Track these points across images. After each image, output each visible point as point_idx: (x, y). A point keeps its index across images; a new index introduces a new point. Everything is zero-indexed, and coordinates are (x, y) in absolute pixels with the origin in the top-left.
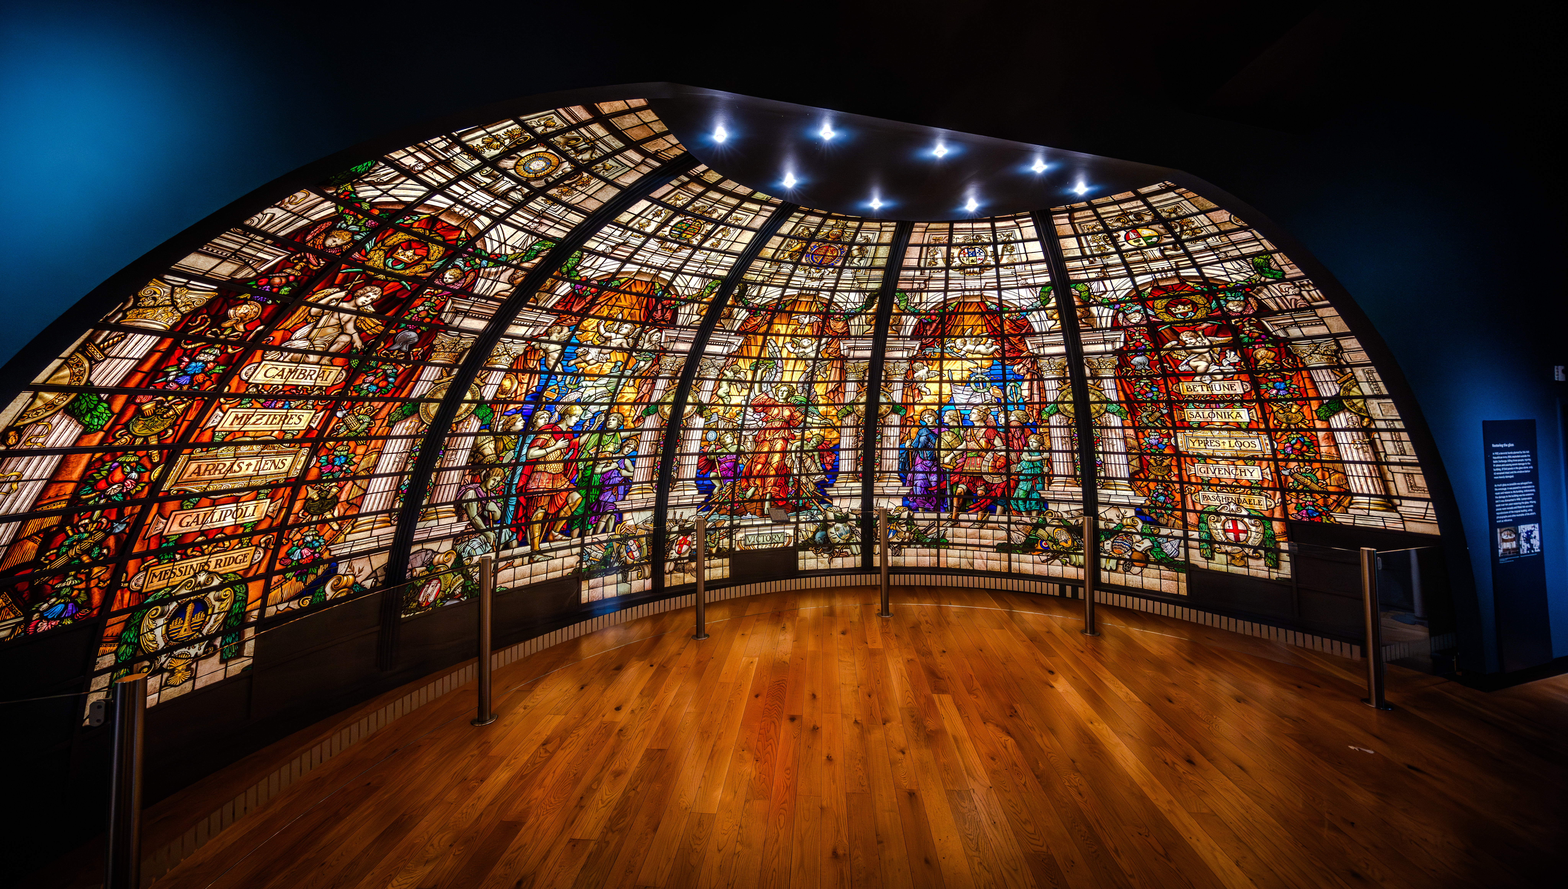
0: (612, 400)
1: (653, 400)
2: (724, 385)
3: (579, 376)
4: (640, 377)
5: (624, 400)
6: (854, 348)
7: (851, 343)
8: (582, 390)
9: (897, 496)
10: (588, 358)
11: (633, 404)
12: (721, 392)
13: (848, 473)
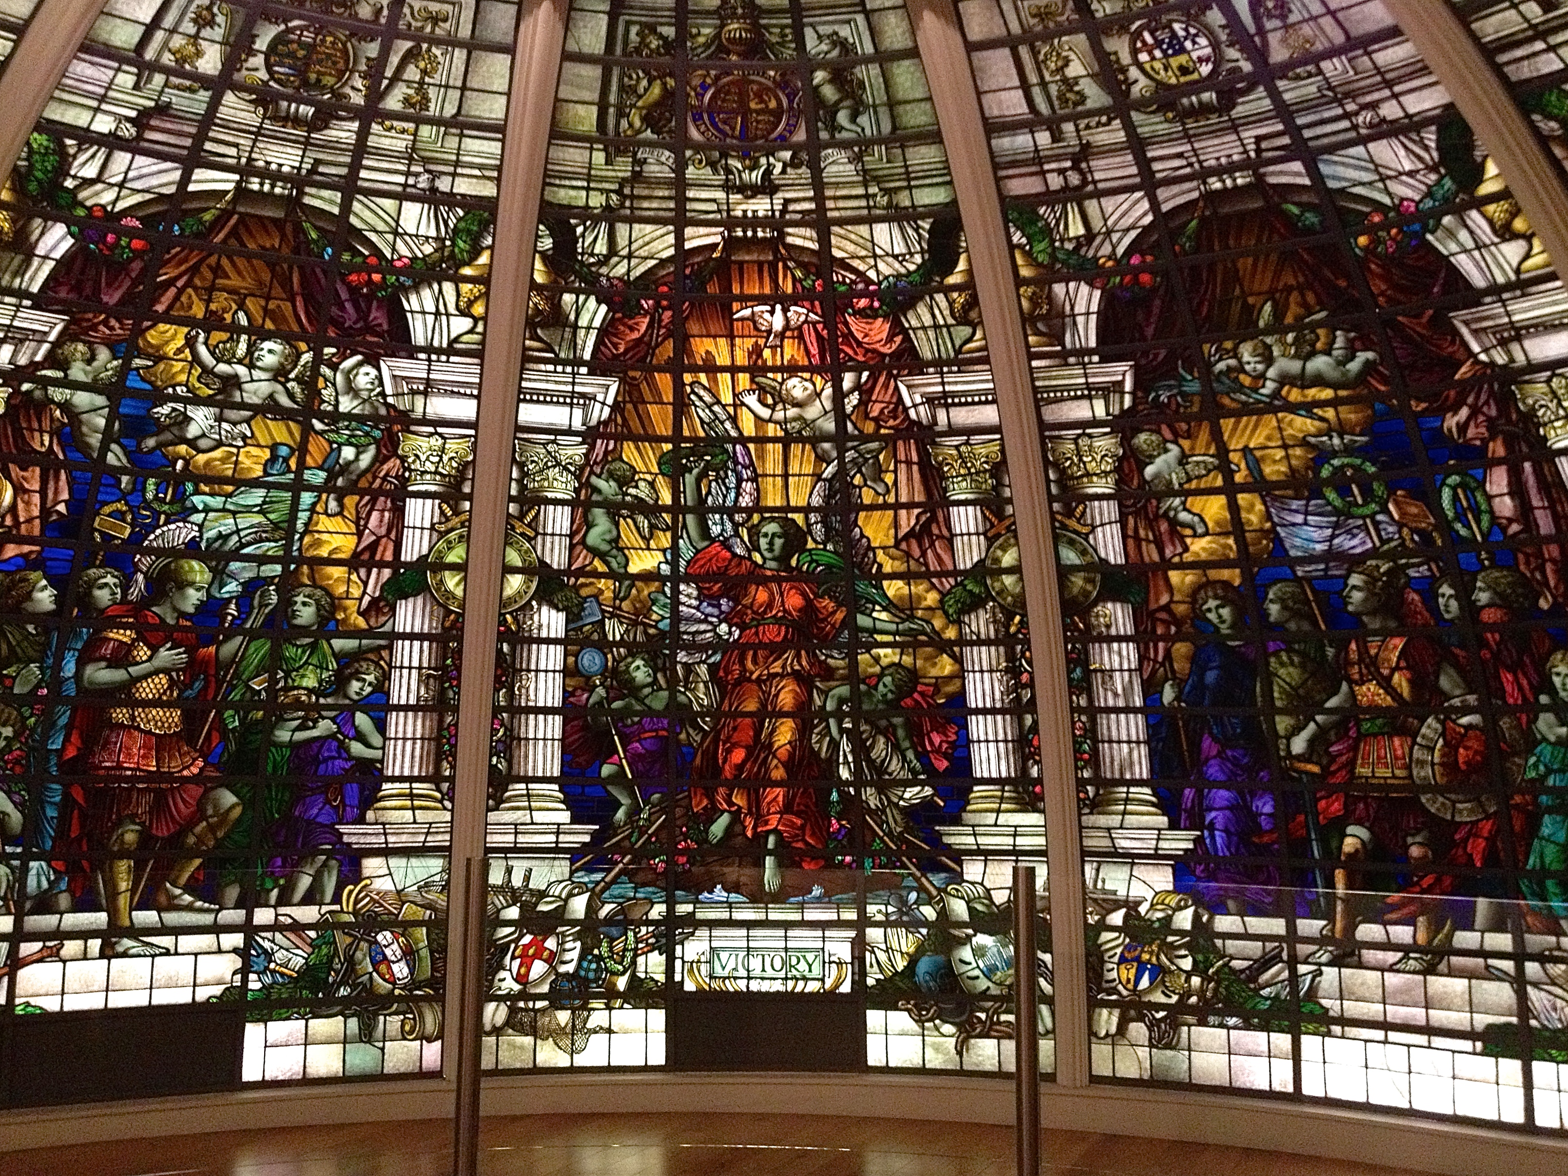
0: (288, 548)
1: (409, 554)
2: (599, 515)
3: (179, 481)
4: (352, 488)
5: (324, 552)
6: (943, 400)
7: (929, 382)
8: (198, 518)
9: (1156, 857)
10: (193, 431)
11: (354, 563)
12: (594, 537)
13: (999, 781)
